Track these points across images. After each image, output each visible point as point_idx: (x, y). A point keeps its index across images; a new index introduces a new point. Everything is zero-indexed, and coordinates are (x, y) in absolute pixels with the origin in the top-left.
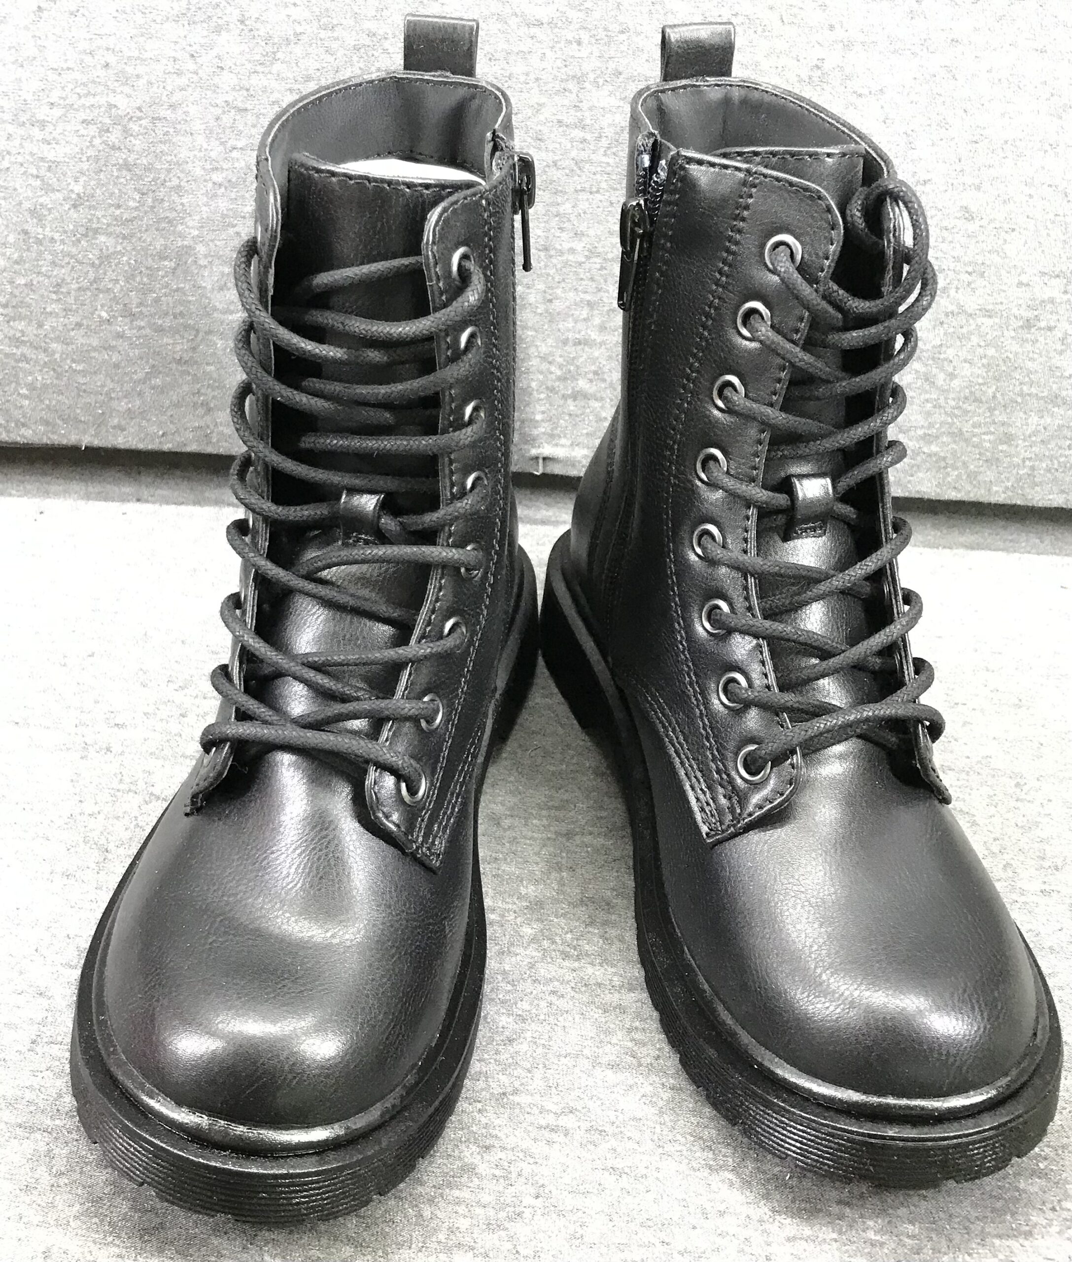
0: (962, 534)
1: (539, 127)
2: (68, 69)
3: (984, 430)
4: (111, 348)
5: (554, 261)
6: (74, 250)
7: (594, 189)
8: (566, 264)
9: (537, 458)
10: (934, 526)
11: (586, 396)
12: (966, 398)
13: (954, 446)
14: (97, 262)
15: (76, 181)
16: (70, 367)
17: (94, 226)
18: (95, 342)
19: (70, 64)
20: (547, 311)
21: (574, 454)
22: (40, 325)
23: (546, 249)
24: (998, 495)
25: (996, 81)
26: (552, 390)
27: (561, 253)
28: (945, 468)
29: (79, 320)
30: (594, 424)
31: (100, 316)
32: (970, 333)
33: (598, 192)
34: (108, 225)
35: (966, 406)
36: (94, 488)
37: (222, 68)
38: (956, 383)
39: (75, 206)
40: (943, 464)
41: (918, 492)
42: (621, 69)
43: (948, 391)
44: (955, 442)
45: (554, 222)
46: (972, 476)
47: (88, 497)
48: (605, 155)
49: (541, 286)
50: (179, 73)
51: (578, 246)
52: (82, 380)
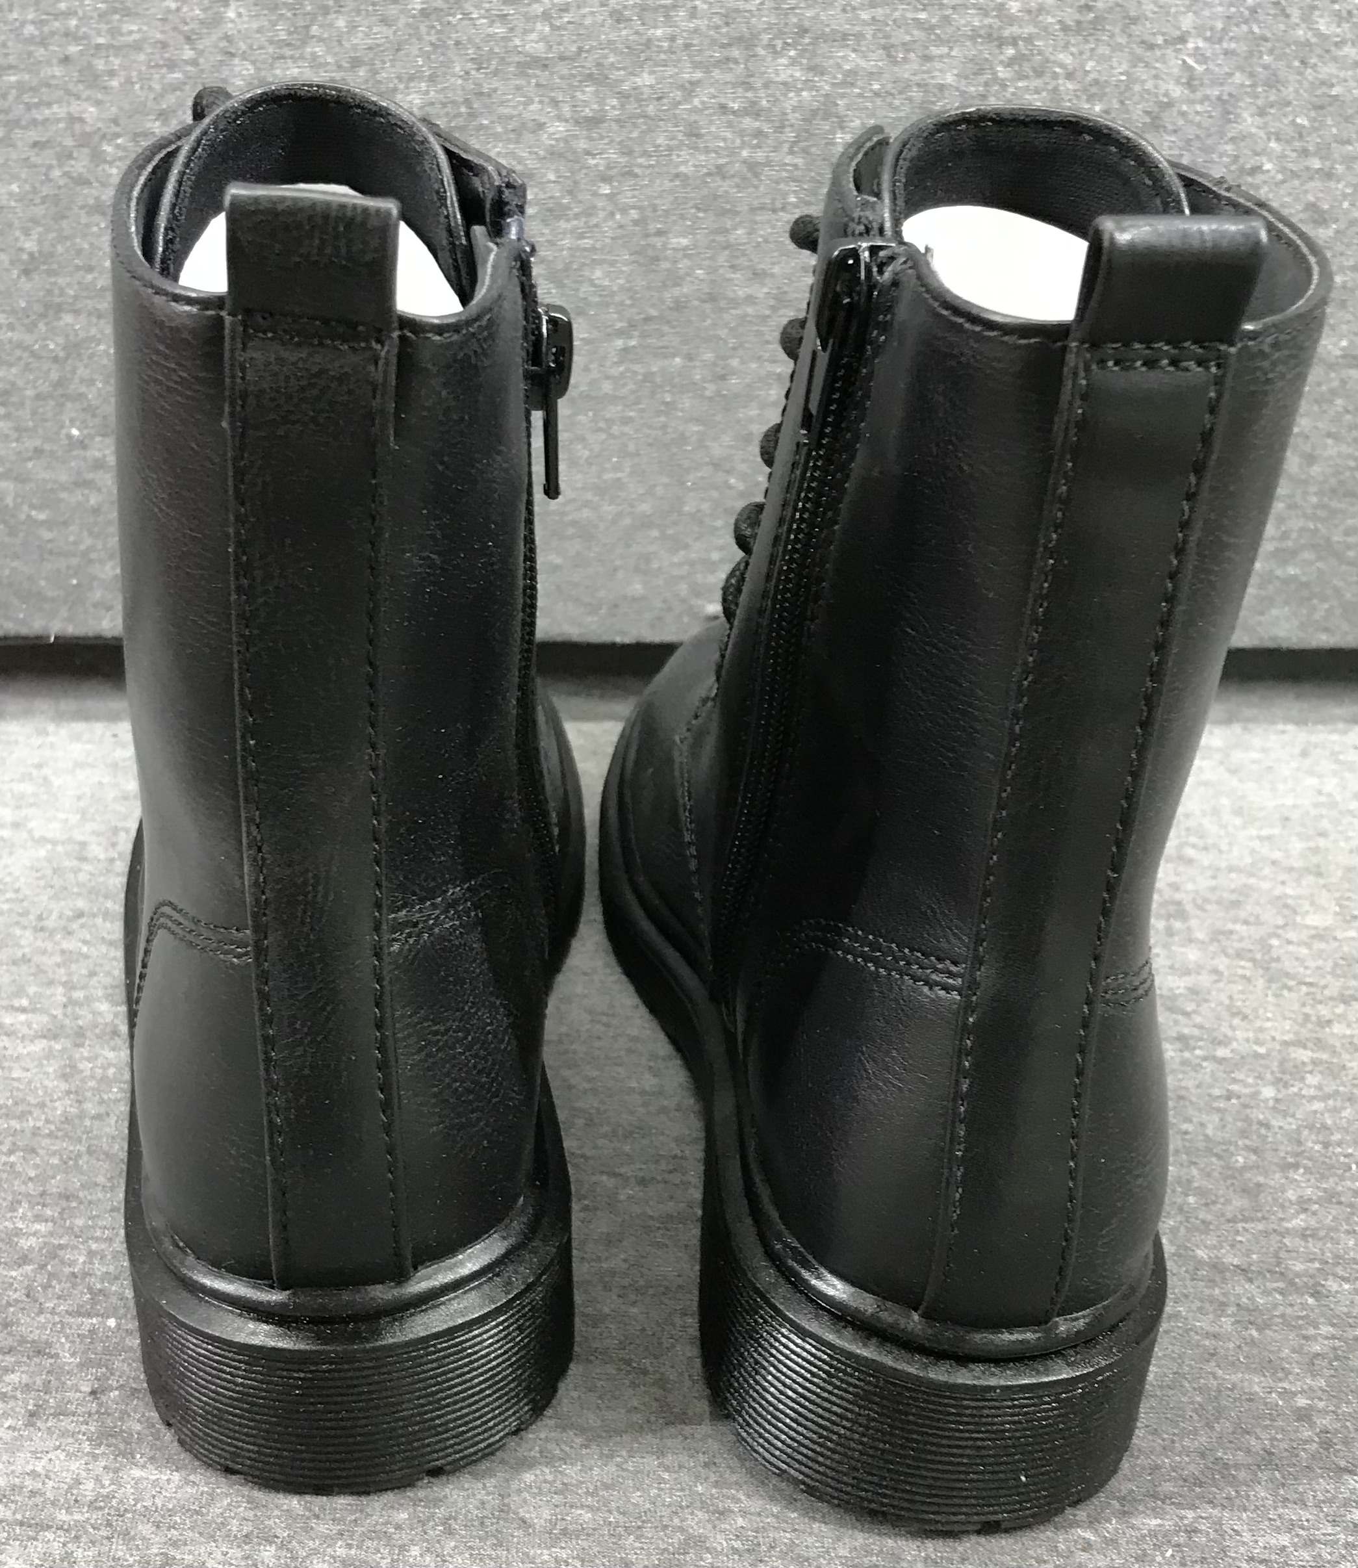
1: (694, 117)
2: (10, 67)
5: (726, 316)
6: (28, 339)
7: (778, 205)
8: (743, 317)
10: (1298, 697)
12: (1333, 491)
13: (1320, 565)
14: (62, 354)
15: (27, 233)
16: (29, 516)
17: (58, 300)
18: (64, 478)
19: (12, 59)
20: (718, 393)
23: (712, 298)
25: (1344, 14)
27: (735, 303)
28: (1310, 599)
29: (38, 443)
31: (69, 437)
32: (1333, 392)
33: (783, 209)
34: (76, 298)
35: (1334, 504)
36: (68, 704)
37: (232, 55)
38: (1316, 470)
39: (26, 272)
40: (1306, 593)
42: (807, 24)
43: (1305, 482)
44: (1320, 558)
45: (722, 258)
47: (60, 717)
48: (791, 152)
49: (708, 356)
50: (171, 65)
51: (760, 291)
52: (47, 535)
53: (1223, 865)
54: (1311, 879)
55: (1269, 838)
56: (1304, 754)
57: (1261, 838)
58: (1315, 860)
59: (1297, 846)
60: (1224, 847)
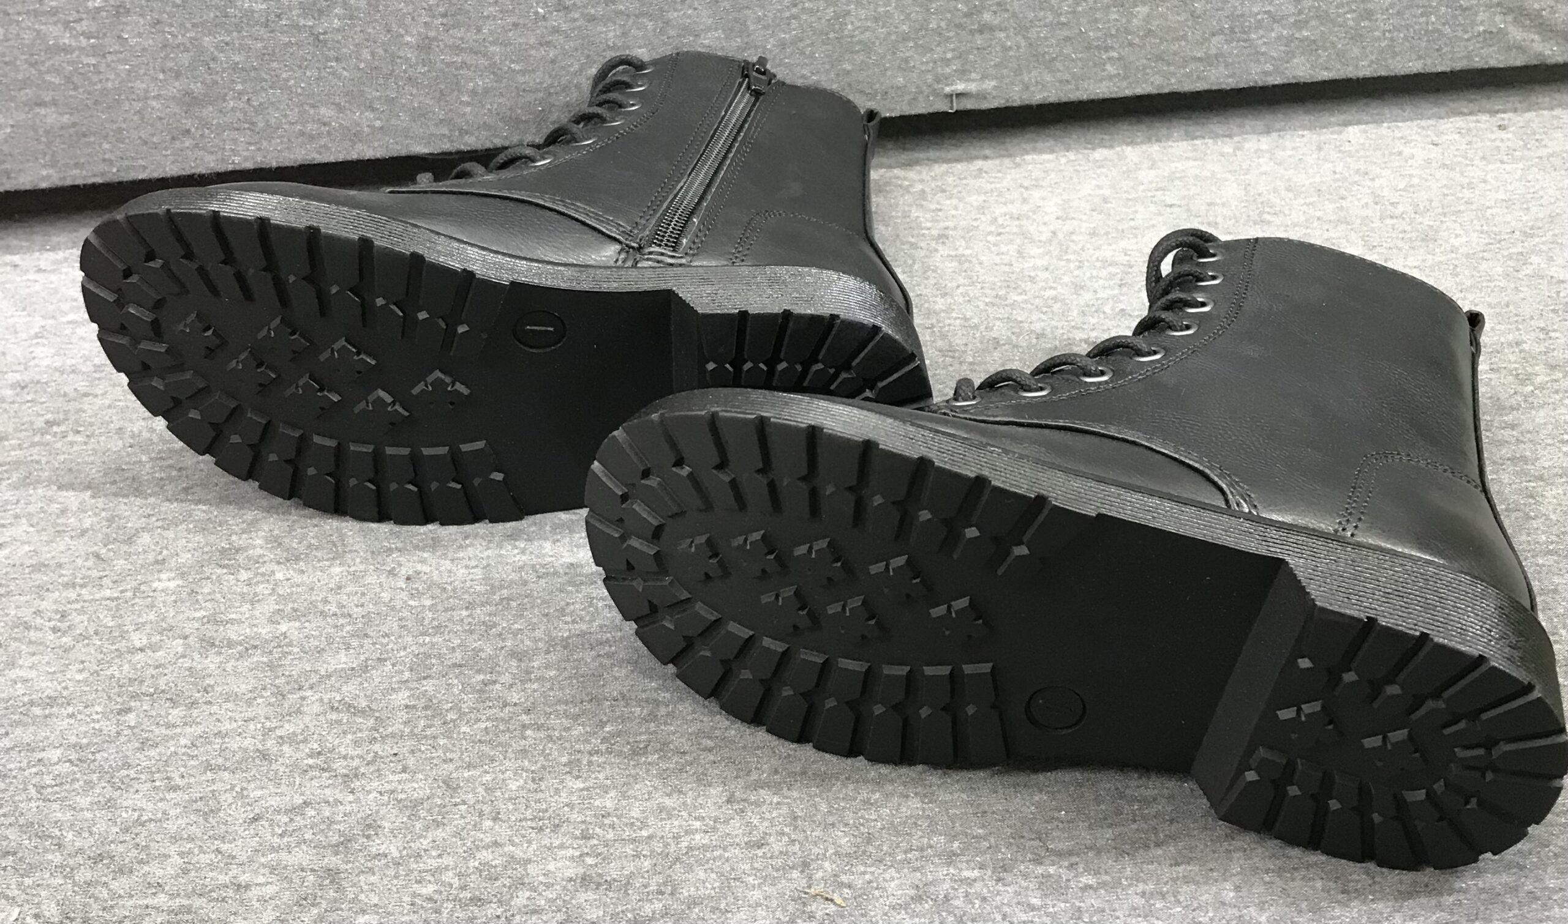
0: (1333, 115)
3: (1346, 9)
4: (548, 43)
9: (951, 95)
10: (1306, 112)
11: (991, 29)
13: (1322, 28)
16: (510, 68)
18: (532, 41)
21: (984, 86)
22: (479, 30)
24: (1364, 69)
26: (959, 26)
28: (1316, 50)
29: (514, 19)
30: (1000, 54)
31: (537, 13)
40: (1314, 47)
41: (1294, 77)
46: (1341, 55)
52: (521, 79)
53: (1289, 223)
54: (1343, 227)
55: (1311, 204)
56: (1320, 149)
57: (1308, 205)
58: (1342, 214)
59: (1330, 207)
60: (1287, 212)
